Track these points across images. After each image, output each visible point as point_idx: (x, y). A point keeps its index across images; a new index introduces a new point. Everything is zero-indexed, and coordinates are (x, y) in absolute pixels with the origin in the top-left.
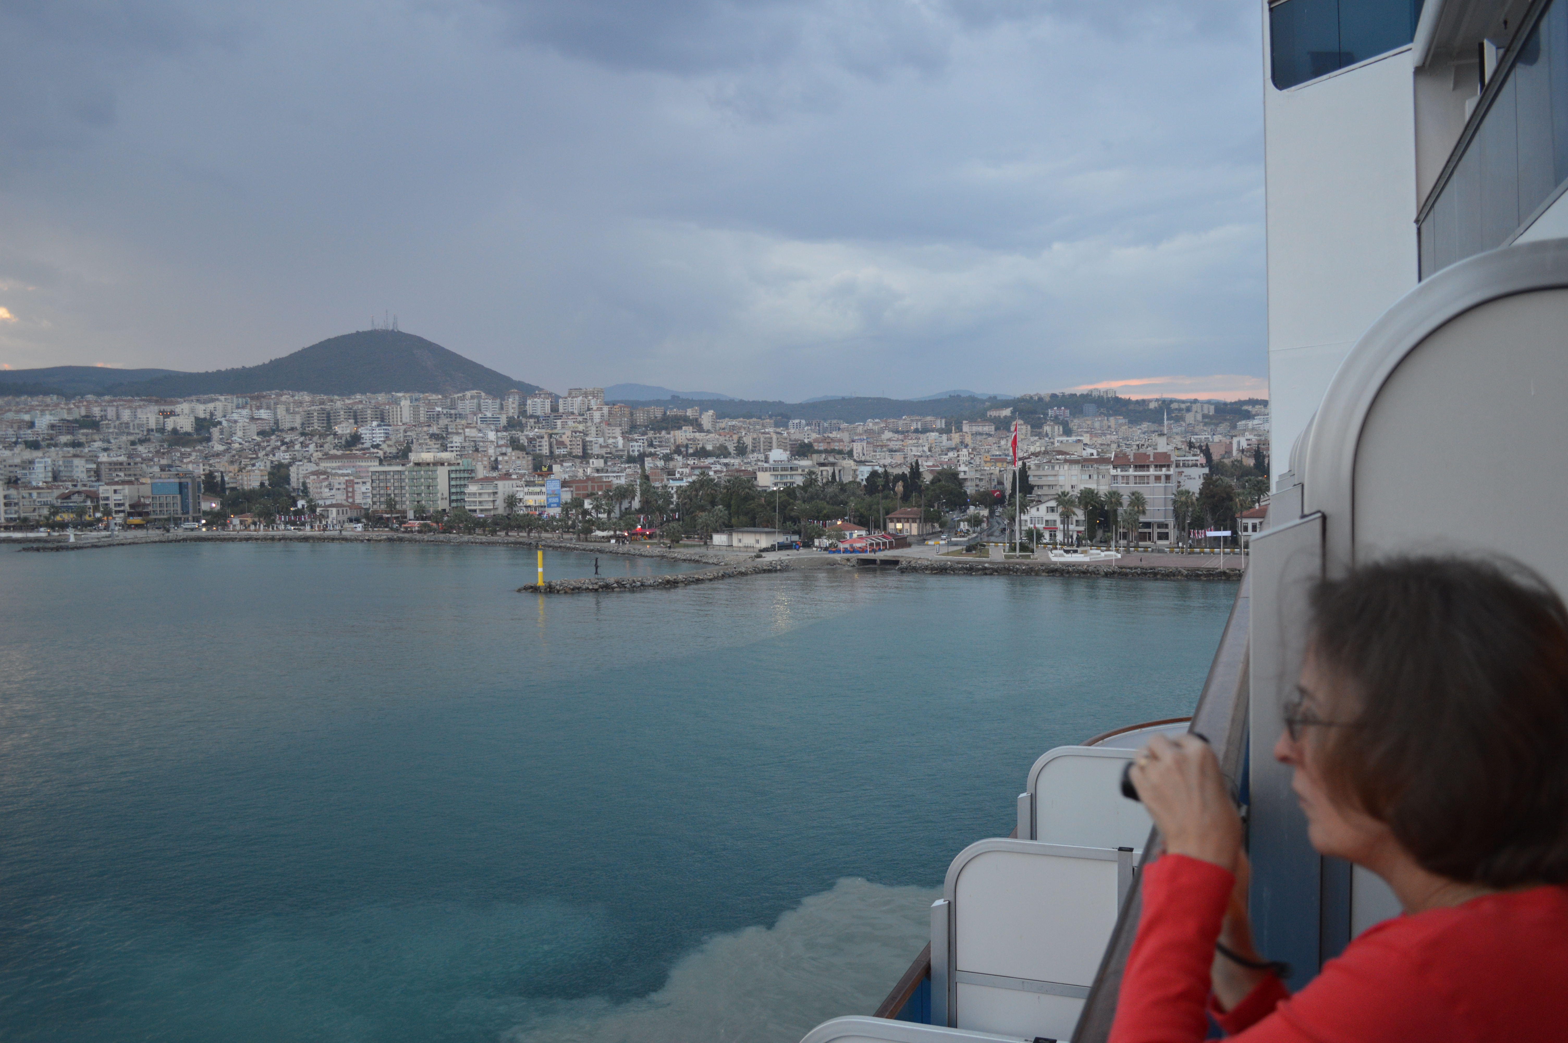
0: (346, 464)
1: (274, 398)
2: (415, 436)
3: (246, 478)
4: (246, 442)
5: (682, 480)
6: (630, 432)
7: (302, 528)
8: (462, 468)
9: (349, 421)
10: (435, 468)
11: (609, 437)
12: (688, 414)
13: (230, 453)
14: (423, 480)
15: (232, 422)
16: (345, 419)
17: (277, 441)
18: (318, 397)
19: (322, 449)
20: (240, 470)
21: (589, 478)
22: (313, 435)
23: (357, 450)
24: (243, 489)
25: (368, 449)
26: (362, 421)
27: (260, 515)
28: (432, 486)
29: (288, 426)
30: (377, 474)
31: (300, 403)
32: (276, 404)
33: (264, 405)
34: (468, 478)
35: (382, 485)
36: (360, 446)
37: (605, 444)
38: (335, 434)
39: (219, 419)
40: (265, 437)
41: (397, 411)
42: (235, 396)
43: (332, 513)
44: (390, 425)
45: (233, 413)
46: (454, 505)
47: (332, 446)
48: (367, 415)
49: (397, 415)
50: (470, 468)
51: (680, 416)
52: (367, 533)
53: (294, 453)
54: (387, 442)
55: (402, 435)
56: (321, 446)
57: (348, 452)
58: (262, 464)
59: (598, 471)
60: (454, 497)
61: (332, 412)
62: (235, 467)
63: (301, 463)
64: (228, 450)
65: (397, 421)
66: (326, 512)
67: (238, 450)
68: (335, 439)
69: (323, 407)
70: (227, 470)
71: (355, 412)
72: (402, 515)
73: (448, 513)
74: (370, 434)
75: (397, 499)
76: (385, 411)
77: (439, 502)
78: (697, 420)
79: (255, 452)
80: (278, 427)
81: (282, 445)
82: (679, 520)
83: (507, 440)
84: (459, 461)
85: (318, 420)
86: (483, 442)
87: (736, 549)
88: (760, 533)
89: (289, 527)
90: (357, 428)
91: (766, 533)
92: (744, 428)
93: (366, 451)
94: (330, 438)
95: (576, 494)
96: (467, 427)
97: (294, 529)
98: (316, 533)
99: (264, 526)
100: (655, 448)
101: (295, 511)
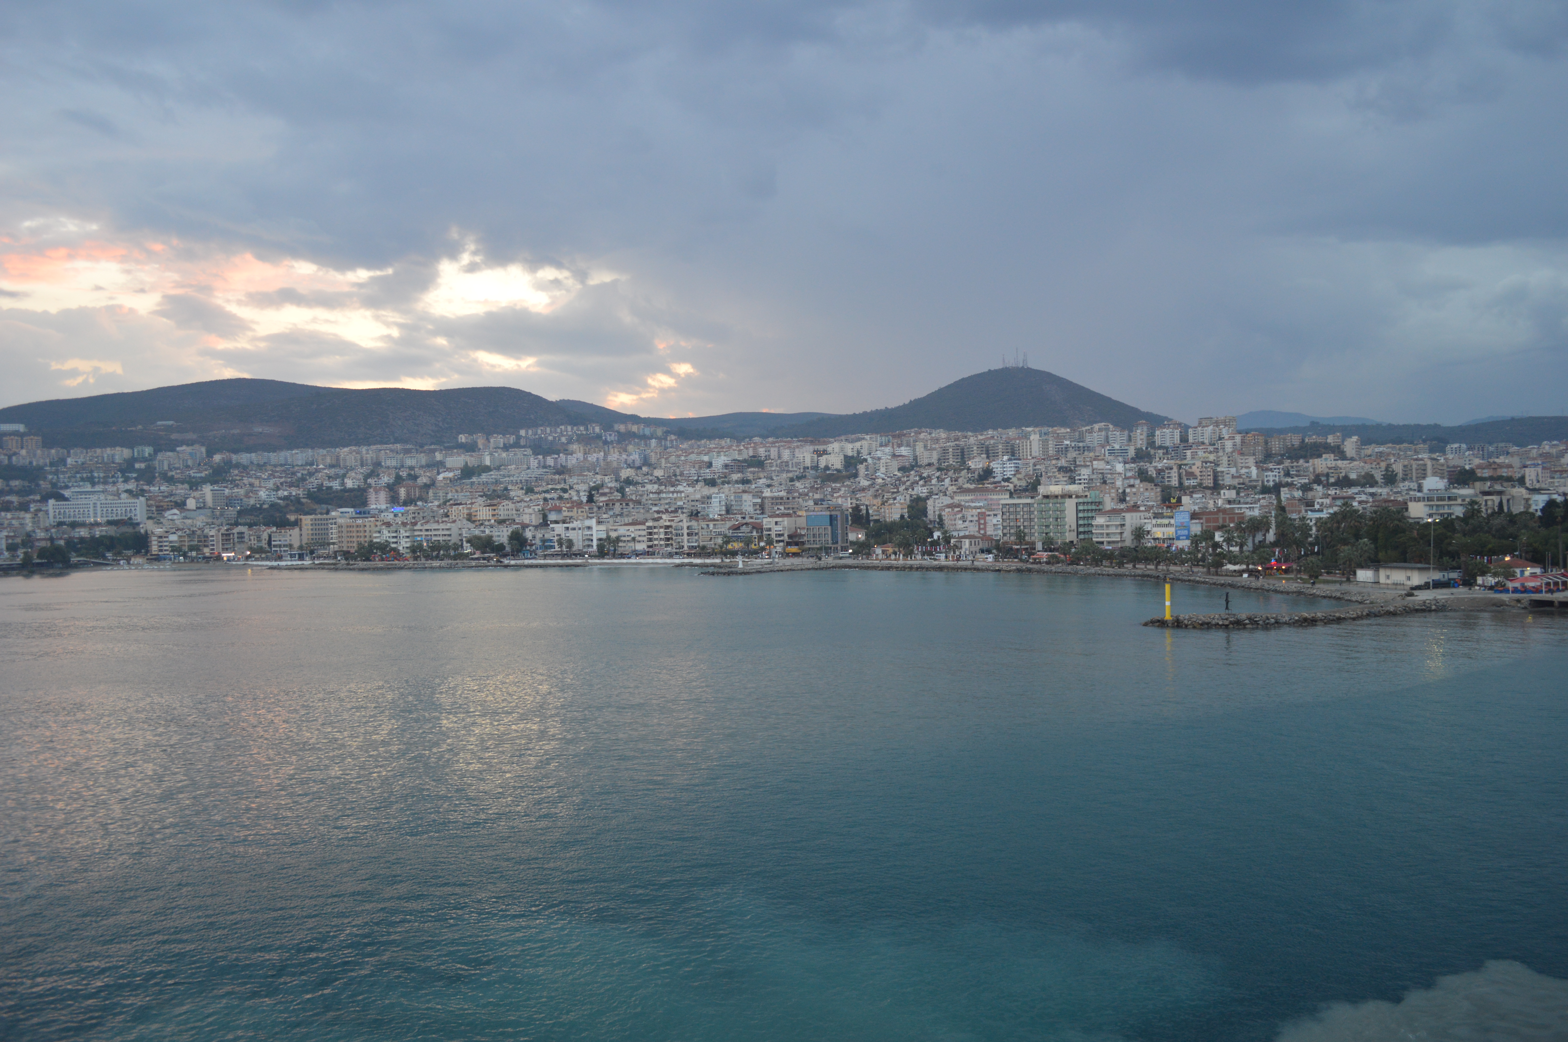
0: (979, 497)
1: (914, 435)
2: (1044, 470)
3: (888, 511)
4: (888, 477)
5: (1322, 511)
6: (1264, 462)
7: (937, 558)
8: (1090, 500)
9: (982, 455)
10: (1063, 500)
11: (1242, 467)
12: (1329, 441)
13: (874, 487)
14: (1051, 512)
15: (876, 459)
16: (978, 453)
17: (916, 476)
18: (952, 434)
19: (957, 483)
20: (883, 504)
21: (1220, 510)
22: (948, 470)
23: (988, 484)
24: (885, 521)
25: (1000, 482)
26: (994, 456)
27: (900, 545)
28: (1060, 518)
29: (926, 461)
30: (1006, 507)
31: (937, 440)
32: (915, 441)
33: (905, 442)
34: (1096, 510)
35: (1011, 517)
36: (992, 480)
37: (1238, 475)
38: (969, 469)
39: (865, 457)
40: (905, 472)
41: (1027, 446)
42: (879, 435)
43: (965, 544)
44: (1020, 459)
45: (877, 450)
46: (1081, 536)
47: (965, 480)
48: (998, 450)
49: (1027, 449)
50: (1097, 500)
51: (1321, 444)
52: (997, 564)
53: (931, 487)
54: (1018, 476)
55: (1031, 468)
56: (956, 481)
57: (981, 486)
58: (902, 498)
59: (1229, 502)
60: (1081, 529)
61: (965, 448)
62: (879, 501)
63: (937, 497)
64: (872, 485)
65: (1027, 455)
66: (960, 543)
67: (881, 485)
68: (968, 473)
69: (957, 443)
70: (872, 503)
71: (987, 448)
72: (1031, 546)
73: (1076, 545)
74: (1001, 468)
75: (1026, 531)
76: (1016, 446)
77: (1067, 534)
78: (1339, 447)
79: (897, 487)
80: (917, 462)
81: (920, 480)
82: (1318, 553)
83: (1135, 472)
84: (1087, 493)
85: (953, 456)
86: (1111, 474)
87: (1384, 586)
88: (1412, 569)
89: (926, 557)
90: (989, 462)
91: (1419, 569)
92: (1394, 455)
93: (998, 485)
94: (964, 472)
95: (1206, 526)
96: (1095, 460)
97: (930, 559)
98: (950, 563)
99: (904, 555)
100: (1292, 478)
101: (932, 541)
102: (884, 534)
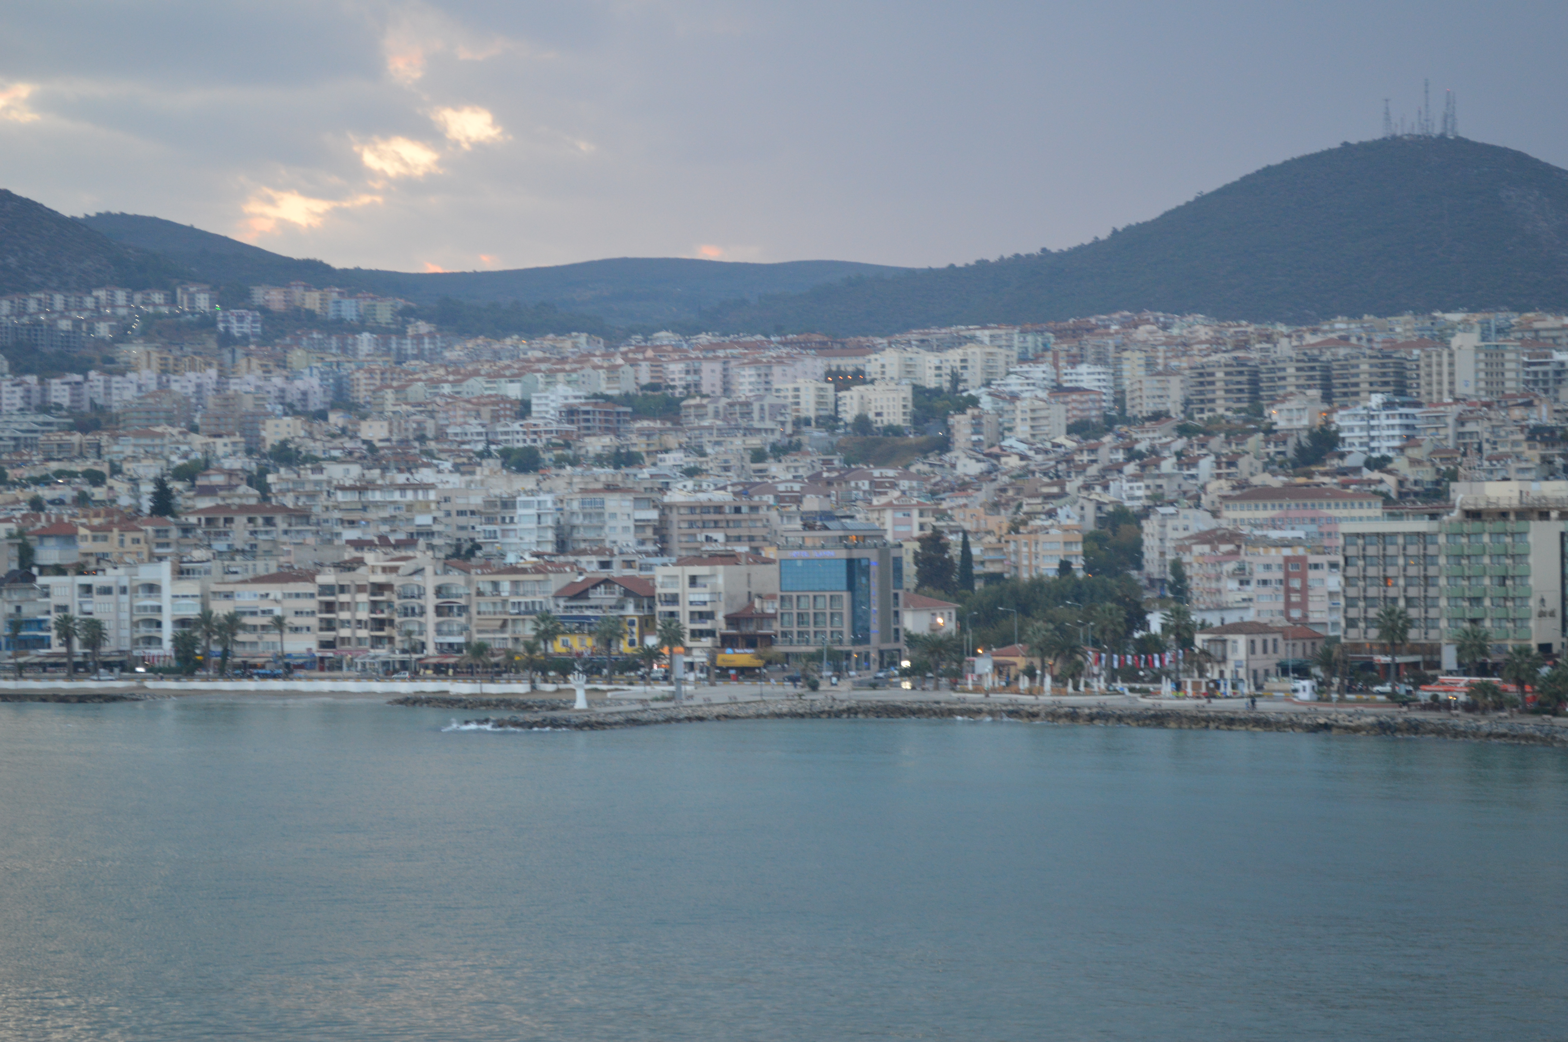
0: (1294, 513)
1: (1117, 332)
2: (1486, 435)
3: (1025, 549)
4: (1038, 451)
7: (1151, 687)
9: (1310, 392)
10: (1521, 526)
13: (994, 480)
14: (1486, 560)
15: (1004, 399)
16: (1298, 386)
17: (1116, 448)
18: (1231, 330)
19: (1233, 470)
20: (1015, 529)
22: (1209, 433)
23: (1325, 474)
24: (1015, 578)
25: (1356, 470)
26: (1345, 394)
27: (1044, 650)
28: (1513, 577)
29: (1148, 407)
30: (1360, 542)
31: (1185, 345)
32: (1121, 348)
33: (1090, 352)
35: (1372, 571)
36: (1336, 462)
38: (1269, 431)
39: (973, 392)
40: (1086, 438)
41: (1440, 364)
42: (1017, 331)
43: (1235, 650)
44: (1418, 405)
45: (1009, 373)
47: (1259, 464)
48: (1357, 375)
49: (1440, 374)
52: (1323, 708)
53: (1159, 482)
54: (1410, 452)
55: (1450, 431)
56: (1231, 464)
57: (1301, 480)
58: (1075, 512)
61: (1263, 368)
62: (1003, 519)
63: (1171, 510)
64: (989, 472)
65: (1440, 393)
66: (1220, 647)
67: (1014, 474)
68: (1267, 442)
69: (1240, 354)
70: (983, 526)
71: (1327, 369)
72: (1428, 658)
73: (1558, 656)
74: (1362, 428)
75: (1413, 613)
76: (1408, 365)
77: (1532, 624)
79: (1058, 479)
80: (1123, 410)
81: (1128, 460)
85: (1227, 391)
89: (1119, 685)
90: (1330, 412)
93: (1352, 477)
94: (1255, 441)
97: (1132, 690)
98: (1188, 703)
99: (1055, 679)
101: (1142, 640)
102: (1005, 615)
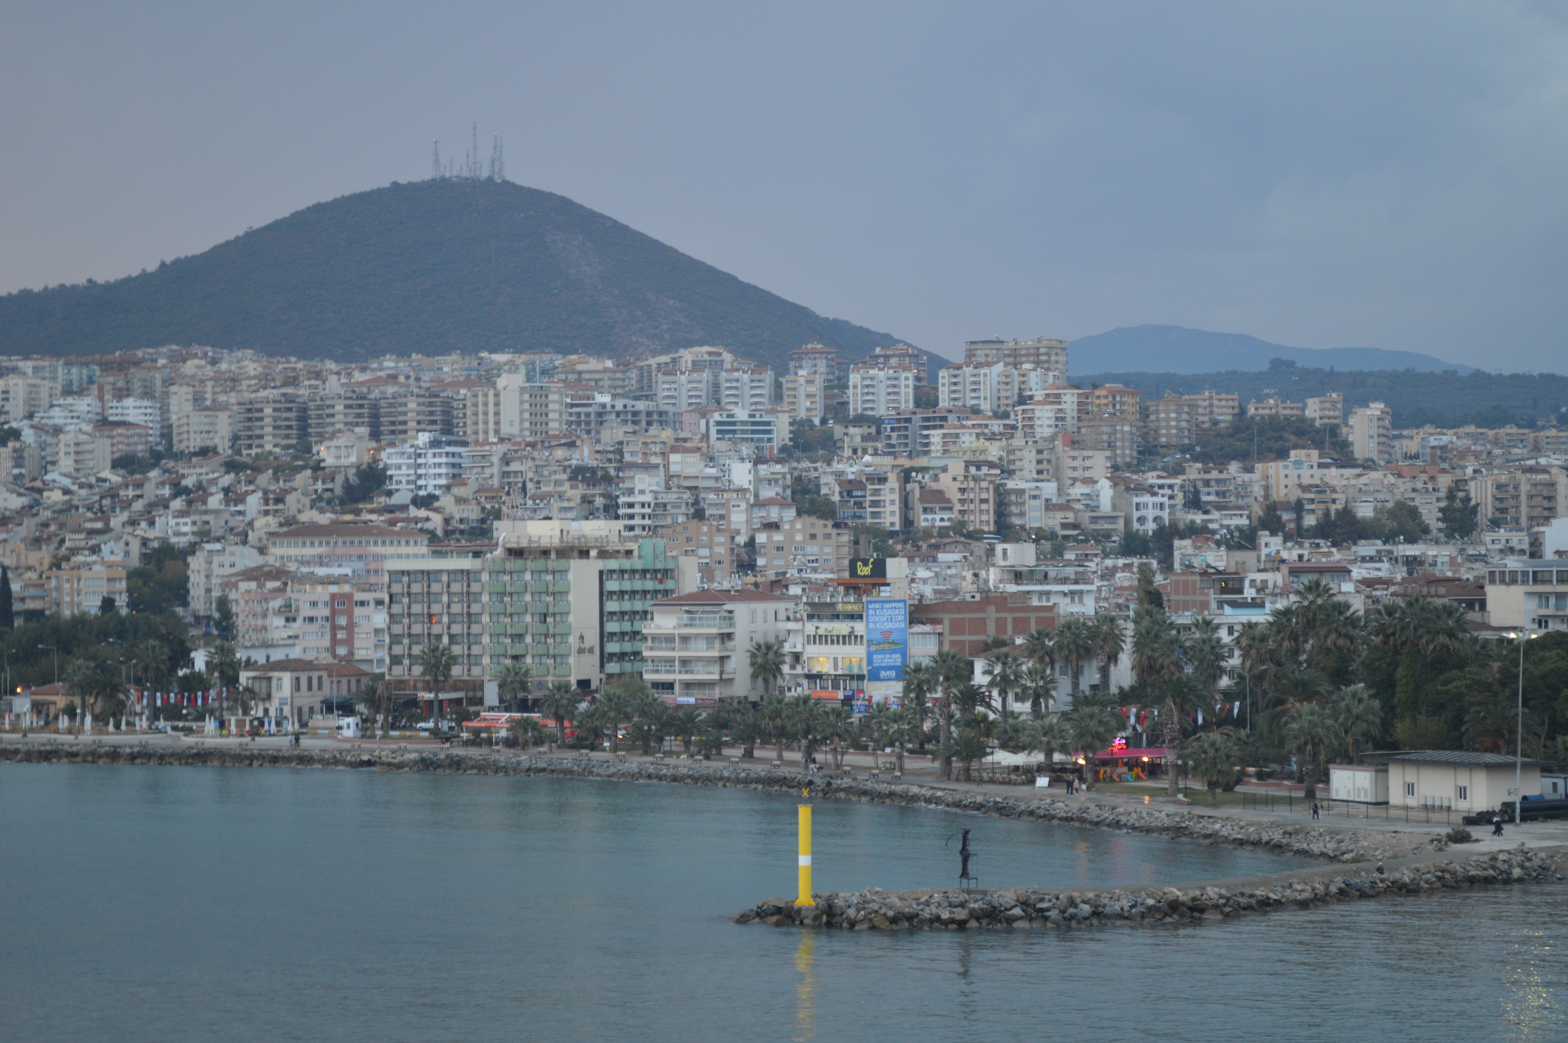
0: (341, 550)
1: (164, 366)
2: (530, 475)
3: (67, 586)
4: (81, 486)
5: (1262, 605)
6: (1137, 466)
7: (194, 725)
8: (638, 565)
9: (357, 430)
10: (561, 564)
11: (1075, 480)
12: (1309, 413)
13: (36, 515)
14: (528, 598)
15: (47, 432)
16: (346, 424)
17: (163, 484)
18: (280, 366)
19: (280, 506)
20: (56, 564)
21: (989, 598)
22: (257, 470)
23: (372, 511)
24: (56, 616)
25: (404, 508)
26: (393, 432)
27: (84, 689)
28: (554, 615)
29: (195, 442)
30: (405, 579)
31: (233, 380)
32: (169, 382)
33: (137, 386)
34: (656, 592)
35: (416, 609)
36: (383, 500)
37: (1062, 501)
38: (317, 467)
39: (14, 425)
40: (132, 473)
41: (486, 404)
42: (61, 362)
43: (280, 687)
44: (464, 444)
45: (52, 406)
46: (613, 667)
47: (307, 501)
48: (405, 413)
49: (486, 414)
50: (659, 566)
51: (1287, 418)
52: (367, 745)
53: (206, 518)
54: (456, 490)
55: (495, 470)
56: (279, 500)
57: (349, 517)
58: (119, 548)
59: (1018, 576)
60: (612, 647)
61: (312, 405)
62: (45, 554)
63: (217, 546)
64: (31, 507)
65: (486, 432)
66: (264, 684)
67: (57, 508)
68: (316, 479)
69: (289, 390)
70: (23, 562)
71: (375, 407)
72: (471, 694)
73: (596, 691)
74: (409, 466)
75: (456, 650)
76: (455, 404)
77: (571, 660)
78: (1333, 430)
79: (103, 514)
80: (170, 445)
81: (175, 496)
82: (1240, 722)
83: (785, 488)
84: (630, 546)
85: (275, 428)
86: (717, 490)
87: (1401, 813)
88: (1471, 766)
89: (162, 724)
90: (378, 450)
91: (1489, 767)
92: (1477, 455)
93: (398, 515)
94: (303, 478)
95: (953, 643)
96: (674, 450)
97: (175, 728)
98: (232, 742)
99: (95, 718)
100: (1206, 512)
101: (185, 677)
102: (45, 653)
